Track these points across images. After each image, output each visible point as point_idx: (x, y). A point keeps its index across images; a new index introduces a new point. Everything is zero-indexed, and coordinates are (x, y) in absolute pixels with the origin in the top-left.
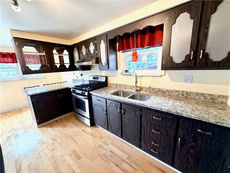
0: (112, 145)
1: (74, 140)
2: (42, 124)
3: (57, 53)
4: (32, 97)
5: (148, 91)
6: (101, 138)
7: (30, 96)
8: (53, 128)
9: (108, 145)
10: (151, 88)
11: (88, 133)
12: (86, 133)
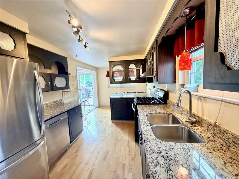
0: (133, 176)
1: (116, 144)
2: (115, 121)
3: (136, 67)
4: (111, 99)
5: (212, 132)
6: (133, 159)
7: (110, 99)
8: (117, 127)
9: (129, 172)
10: (218, 128)
11: (129, 147)
12: (128, 145)
